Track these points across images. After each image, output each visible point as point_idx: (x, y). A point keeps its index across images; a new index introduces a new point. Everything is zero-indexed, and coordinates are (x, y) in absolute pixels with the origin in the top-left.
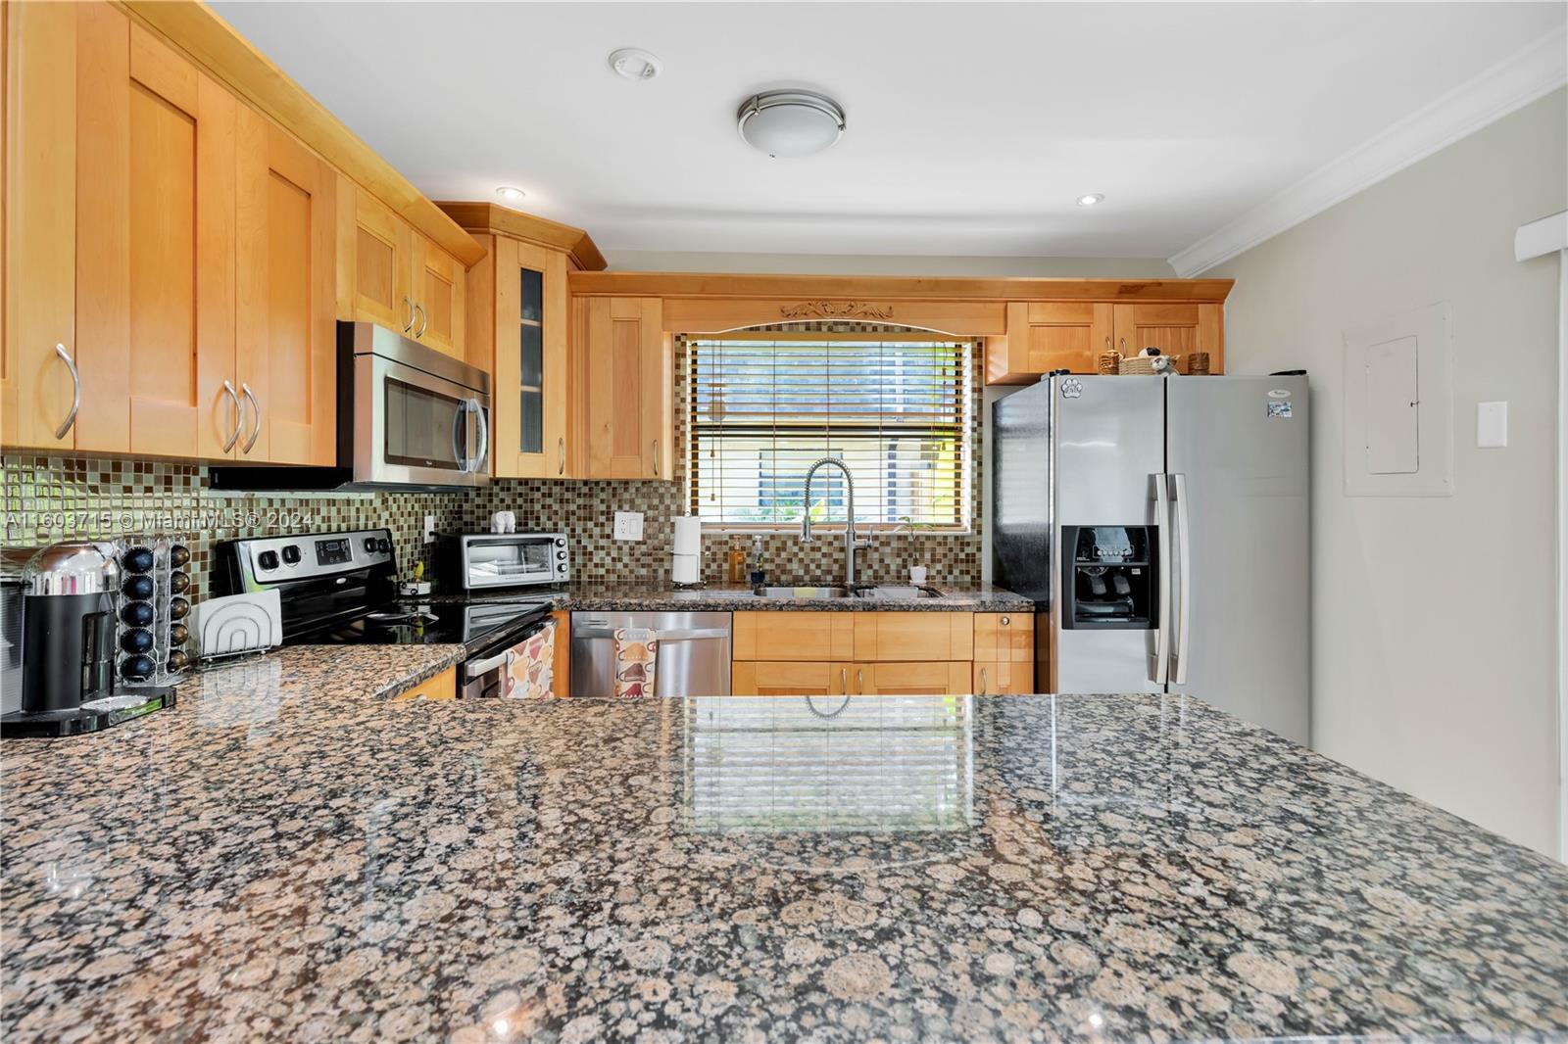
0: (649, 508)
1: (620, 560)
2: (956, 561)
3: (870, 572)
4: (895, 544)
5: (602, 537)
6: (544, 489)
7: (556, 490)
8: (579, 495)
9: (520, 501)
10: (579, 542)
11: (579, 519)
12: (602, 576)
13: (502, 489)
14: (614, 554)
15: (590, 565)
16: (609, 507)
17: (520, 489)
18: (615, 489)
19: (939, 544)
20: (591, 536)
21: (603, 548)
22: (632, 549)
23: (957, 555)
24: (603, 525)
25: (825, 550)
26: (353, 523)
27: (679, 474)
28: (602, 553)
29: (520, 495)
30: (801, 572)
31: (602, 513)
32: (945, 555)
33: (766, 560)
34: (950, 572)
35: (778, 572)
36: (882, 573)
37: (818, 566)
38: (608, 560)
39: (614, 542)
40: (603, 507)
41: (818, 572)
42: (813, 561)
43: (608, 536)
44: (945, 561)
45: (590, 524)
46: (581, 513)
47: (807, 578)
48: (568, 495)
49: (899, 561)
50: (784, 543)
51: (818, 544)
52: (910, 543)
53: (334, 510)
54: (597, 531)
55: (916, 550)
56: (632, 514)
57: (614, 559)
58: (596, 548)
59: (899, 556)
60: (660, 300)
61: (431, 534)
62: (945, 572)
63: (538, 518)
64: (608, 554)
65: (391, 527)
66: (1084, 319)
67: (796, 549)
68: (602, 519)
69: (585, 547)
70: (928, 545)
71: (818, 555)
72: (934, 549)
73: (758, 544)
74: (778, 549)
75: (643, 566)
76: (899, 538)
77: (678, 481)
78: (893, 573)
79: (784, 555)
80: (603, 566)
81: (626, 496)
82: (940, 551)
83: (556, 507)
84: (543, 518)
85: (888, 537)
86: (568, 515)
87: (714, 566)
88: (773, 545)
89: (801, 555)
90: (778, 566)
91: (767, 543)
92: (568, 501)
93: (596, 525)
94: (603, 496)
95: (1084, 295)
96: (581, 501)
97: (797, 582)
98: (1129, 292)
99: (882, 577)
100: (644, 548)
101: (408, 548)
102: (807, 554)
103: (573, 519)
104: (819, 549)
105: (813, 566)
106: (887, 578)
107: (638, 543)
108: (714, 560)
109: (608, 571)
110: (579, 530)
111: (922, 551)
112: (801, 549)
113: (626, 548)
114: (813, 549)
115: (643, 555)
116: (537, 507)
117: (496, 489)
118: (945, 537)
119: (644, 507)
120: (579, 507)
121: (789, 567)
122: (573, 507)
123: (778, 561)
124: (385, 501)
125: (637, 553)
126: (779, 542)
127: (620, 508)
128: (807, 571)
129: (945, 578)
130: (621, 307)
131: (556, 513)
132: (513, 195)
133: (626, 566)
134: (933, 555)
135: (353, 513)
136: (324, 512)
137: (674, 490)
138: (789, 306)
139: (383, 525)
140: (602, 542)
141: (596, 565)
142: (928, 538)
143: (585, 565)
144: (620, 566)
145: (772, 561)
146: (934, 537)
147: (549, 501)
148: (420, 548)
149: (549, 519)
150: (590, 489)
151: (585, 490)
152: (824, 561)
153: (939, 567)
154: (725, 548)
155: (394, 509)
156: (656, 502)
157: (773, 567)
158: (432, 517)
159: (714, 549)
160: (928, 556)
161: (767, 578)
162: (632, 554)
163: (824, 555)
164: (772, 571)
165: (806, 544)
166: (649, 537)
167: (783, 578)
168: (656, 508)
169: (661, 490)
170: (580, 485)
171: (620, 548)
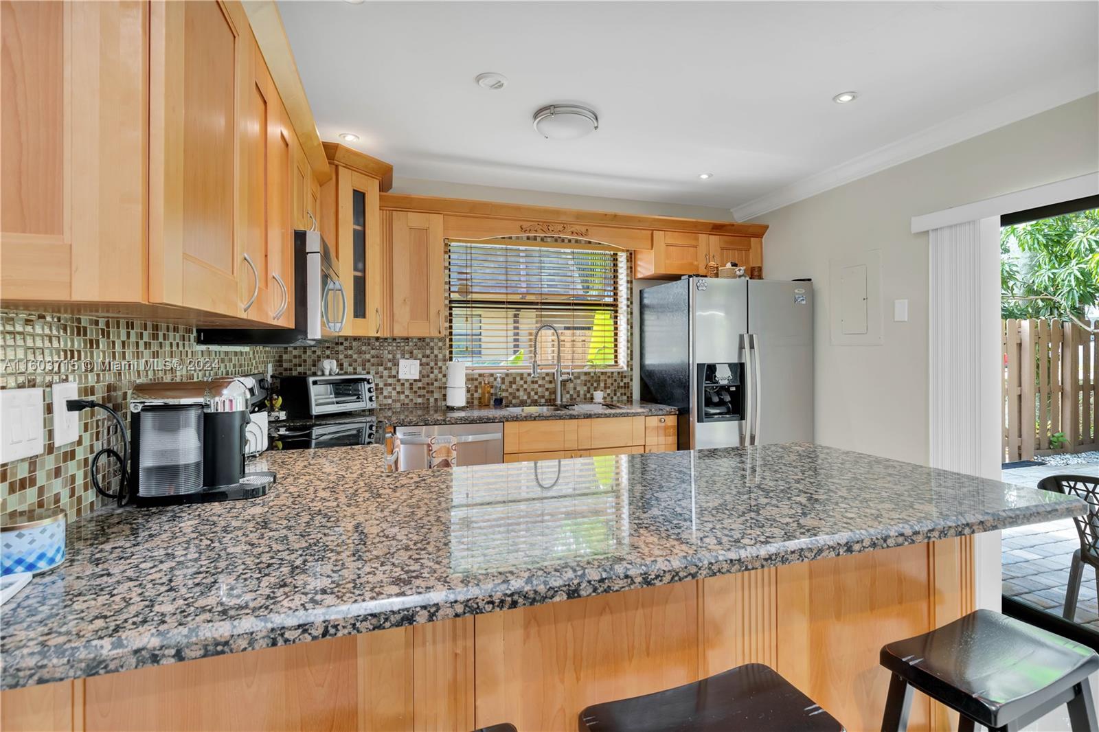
0: (423, 356)
1: (403, 393)
2: (618, 388)
3: (568, 396)
4: (583, 378)
5: (390, 377)
6: (346, 344)
7: (355, 344)
8: (373, 348)
9: (327, 353)
11: (373, 365)
12: (391, 405)
14: (399, 388)
15: (381, 397)
16: (394, 356)
18: (398, 343)
19: (609, 377)
20: (381, 377)
21: (390, 385)
22: (411, 384)
23: (619, 383)
24: (390, 368)
25: (540, 382)
28: (390, 389)
29: (328, 348)
30: (525, 397)
31: (390, 360)
32: (612, 384)
33: (503, 390)
34: (615, 395)
35: (510, 398)
36: (575, 396)
37: (536, 393)
38: (394, 393)
39: (399, 380)
40: (390, 356)
41: (536, 397)
42: (533, 390)
43: (395, 377)
44: (613, 388)
45: (381, 368)
46: (375, 361)
47: (529, 401)
48: (364, 348)
49: (585, 388)
50: (515, 378)
51: (537, 378)
52: (593, 377)
54: (386, 373)
55: (596, 381)
56: (411, 361)
57: (398, 393)
58: (386, 385)
59: (585, 385)
60: (442, 216)
62: (612, 395)
64: (395, 389)
66: (693, 243)
67: (522, 382)
68: (390, 364)
69: (377, 385)
70: (602, 378)
71: (536, 386)
72: (606, 380)
73: (498, 380)
74: (510, 382)
75: (420, 396)
76: (586, 374)
78: (581, 396)
79: (514, 386)
80: (390, 397)
81: (407, 348)
82: (609, 381)
83: (355, 356)
84: (346, 365)
85: (579, 373)
86: (365, 362)
88: (507, 380)
89: (525, 386)
90: (510, 394)
91: (503, 379)
92: (364, 352)
93: (386, 369)
94: (390, 348)
95: (696, 229)
96: (374, 352)
97: (522, 404)
98: (717, 229)
99: (575, 399)
100: (420, 384)
102: (529, 386)
103: (368, 364)
104: (537, 382)
105: (532, 393)
106: (578, 399)
107: (415, 380)
109: (394, 401)
111: (598, 381)
112: (525, 382)
113: (407, 385)
114: (533, 382)
115: (419, 388)
116: (341, 356)
118: (612, 373)
119: (420, 356)
120: (373, 356)
121: (517, 394)
122: (368, 356)
123: (510, 390)
125: (415, 388)
126: (511, 379)
127: (403, 357)
128: (529, 397)
129: (612, 398)
130: (415, 219)
131: (355, 360)
132: (352, 139)
133: (407, 397)
134: (605, 384)
137: (440, 344)
138: (526, 225)
140: (390, 381)
141: (385, 397)
142: (602, 373)
143: (377, 397)
144: (402, 397)
145: (507, 391)
146: (606, 373)
147: (350, 352)
149: (350, 365)
150: (381, 343)
151: (377, 344)
152: (540, 390)
153: (609, 391)
154: (476, 383)
156: (428, 352)
157: (508, 394)
158: (271, 364)
160: (602, 385)
161: (504, 402)
162: (411, 388)
163: (540, 386)
164: (507, 397)
165: (529, 379)
166: (423, 376)
167: (514, 401)
168: (428, 357)
169: (432, 344)
170: (373, 341)
171: (403, 384)
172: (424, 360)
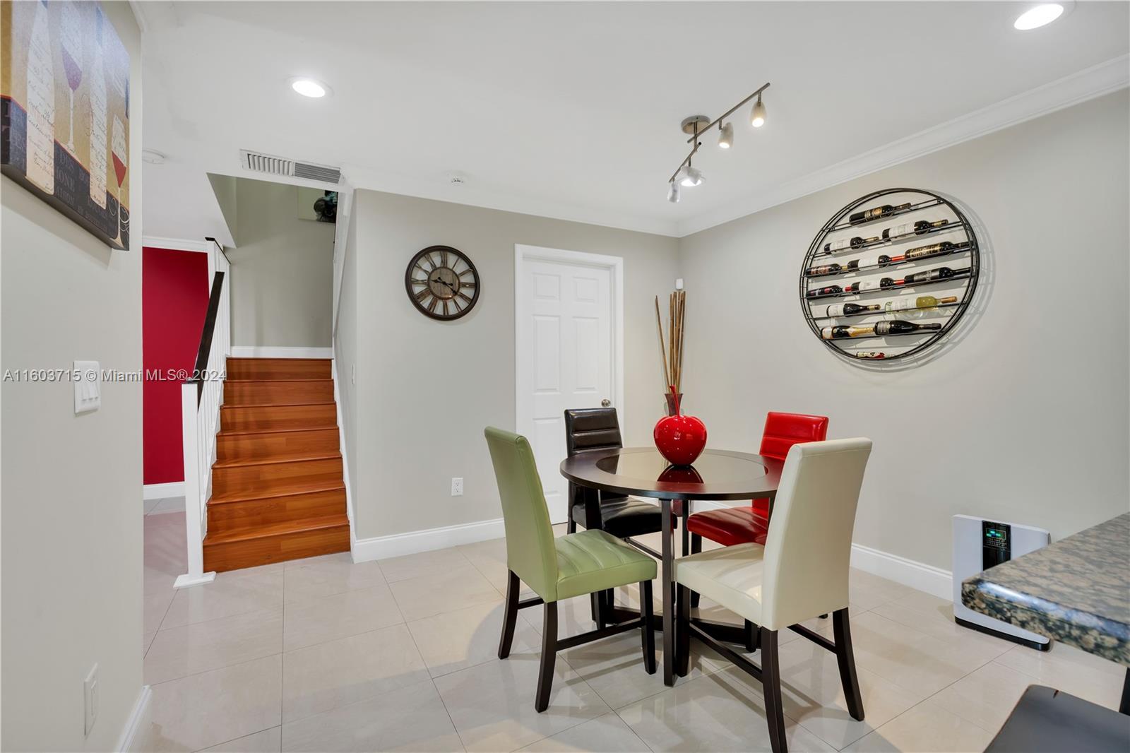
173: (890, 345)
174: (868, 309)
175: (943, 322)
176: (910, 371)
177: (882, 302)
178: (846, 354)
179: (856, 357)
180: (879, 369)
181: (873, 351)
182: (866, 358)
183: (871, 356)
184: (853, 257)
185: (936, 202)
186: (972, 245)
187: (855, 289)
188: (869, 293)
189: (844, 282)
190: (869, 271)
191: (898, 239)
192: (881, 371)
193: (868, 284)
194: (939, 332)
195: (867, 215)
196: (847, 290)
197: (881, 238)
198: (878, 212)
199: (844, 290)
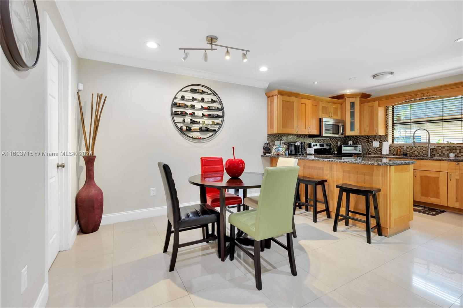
0: (380, 140)
1: (374, 150)
4: (446, 148)
5: (371, 146)
6: (360, 138)
7: (362, 138)
8: (366, 138)
9: (355, 140)
10: (366, 147)
11: (366, 143)
12: (371, 154)
13: (353, 138)
14: (373, 149)
15: (368, 151)
16: (372, 140)
17: (355, 138)
18: (373, 137)
20: (368, 146)
21: (371, 148)
22: (377, 148)
24: (371, 144)
25: (424, 149)
26: (325, 142)
27: (387, 134)
28: (371, 149)
29: (356, 139)
30: (418, 154)
31: (371, 142)
33: (408, 151)
35: (411, 154)
36: (442, 155)
37: (422, 153)
38: (372, 150)
39: (373, 147)
40: (371, 141)
41: (422, 154)
42: (421, 152)
43: (372, 146)
45: (368, 144)
46: (367, 142)
47: (419, 155)
48: (364, 139)
50: (413, 147)
51: (422, 148)
52: (452, 148)
53: (323, 141)
54: (370, 145)
56: (377, 142)
57: (373, 150)
58: (370, 148)
59: (448, 151)
60: (378, 101)
61: (339, 145)
63: (359, 143)
64: (372, 149)
65: (332, 144)
67: (416, 149)
68: (371, 143)
69: (367, 148)
70: (459, 148)
71: (422, 150)
72: (461, 149)
73: (405, 148)
74: (411, 149)
75: (379, 152)
76: (448, 146)
77: (387, 135)
79: (413, 150)
81: (376, 138)
83: (362, 141)
84: (360, 143)
85: (444, 146)
86: (364, 142)
87: (395, 152)
88: (410, 148)
89: (417, 150)
90: (411, 153)
91: (408, 148)
92: (364, 140)
93: (369, 144)
94: (371, 138)
96: (366, 140)
100: (379, 148)
101: (335, 147)
102: (419, 150)
103: (365, 143)
104: (422, 149)
105: (421, 153)
107: (378, 147)
108: (395, 151)
109: (372, 153)
110: (366, 145)
111: (456, 150)
112: (417, 149)
113: (375, 148)
114: (421, 149)
115: (379, 149)
116: (358, 141)
117: (351, 138)
119: (379, 140)
120: (366, 141)
121: (414, 153)
122: (365, 141)
123: (411, 151)
124: (331, 140)
125: (378, 149)
127: (374, 141)
131: (362, 142)
133: (375, 152)
135: (326, 141)
136: (321, 141)
137: (386, 137)
138: (407, 97)
139: (330, 143)
140: (371, 147)
141: (370, 151)
143: (367, 151)
144: (374, 152)
145: (409, 151)
147: (361, 140)
148: (337, 147)
149: (361, 143)
150: (368, 137)
151: (367, 137)
152: (424, 152)
154: (397, 148)
155: (332, 141)
156: (382, 139)
157: (410, 153)
158: (339, 143)
159: (395, 148)
161: (408, 155)
162: (377, 149)
163: (424, 150)
164: (409, 154)
165: (419, 148)
166: (380, 146)
167: (412, 155)
168: (382, 140)
169: (383, 137)
170: (366, 136)
171: (374, 148)
172: (381, 142)
173: (201, 134)
174: (197, 122)
175: (217, 129)
176: (207, 143)
177: (201, 121)
178: (189, 137)
179: (192, 138)
180: (198, 142)
181: (198, 136)
182: (196, 138)
183: (198, 138)
184: (193, 103)
185: (213, 94)
186: (222, 109)
187: (193, 115)
188: (198, 117)
189: (189, 111)
190: (198, 109)
191: (206, 102)
192: (197, 143)
193: (198, 114)
194: (215, 131)
195: (198, 91)
196: (190, 114)
197: (200, 100)
198: (201, 91)
199: (189, 114)
